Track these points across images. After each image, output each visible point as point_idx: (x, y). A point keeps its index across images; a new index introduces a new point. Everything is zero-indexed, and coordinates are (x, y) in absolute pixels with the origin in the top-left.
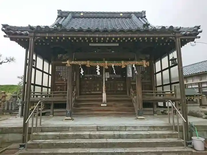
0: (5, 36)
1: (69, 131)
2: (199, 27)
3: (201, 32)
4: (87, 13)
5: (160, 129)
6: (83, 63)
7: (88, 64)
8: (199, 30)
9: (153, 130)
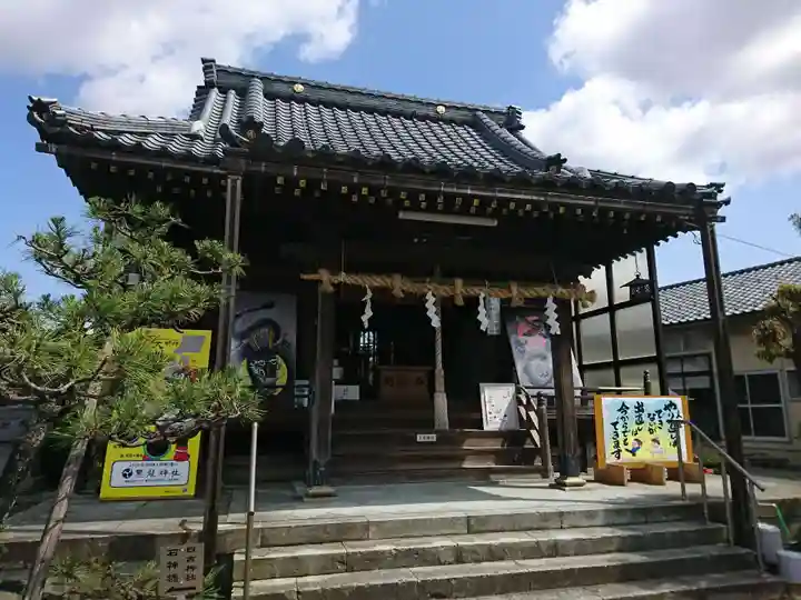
0: (40, 148)
1: (368, 539)
2: (719, 187)
3: (727, 202)
4: (319, 87)
5: (664, 518)
6: (378, 281)
7: (399, 285)
8: (720, 197)
9: (643, 519)
